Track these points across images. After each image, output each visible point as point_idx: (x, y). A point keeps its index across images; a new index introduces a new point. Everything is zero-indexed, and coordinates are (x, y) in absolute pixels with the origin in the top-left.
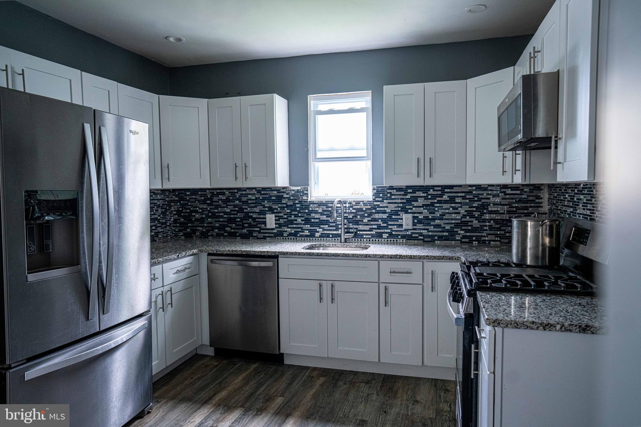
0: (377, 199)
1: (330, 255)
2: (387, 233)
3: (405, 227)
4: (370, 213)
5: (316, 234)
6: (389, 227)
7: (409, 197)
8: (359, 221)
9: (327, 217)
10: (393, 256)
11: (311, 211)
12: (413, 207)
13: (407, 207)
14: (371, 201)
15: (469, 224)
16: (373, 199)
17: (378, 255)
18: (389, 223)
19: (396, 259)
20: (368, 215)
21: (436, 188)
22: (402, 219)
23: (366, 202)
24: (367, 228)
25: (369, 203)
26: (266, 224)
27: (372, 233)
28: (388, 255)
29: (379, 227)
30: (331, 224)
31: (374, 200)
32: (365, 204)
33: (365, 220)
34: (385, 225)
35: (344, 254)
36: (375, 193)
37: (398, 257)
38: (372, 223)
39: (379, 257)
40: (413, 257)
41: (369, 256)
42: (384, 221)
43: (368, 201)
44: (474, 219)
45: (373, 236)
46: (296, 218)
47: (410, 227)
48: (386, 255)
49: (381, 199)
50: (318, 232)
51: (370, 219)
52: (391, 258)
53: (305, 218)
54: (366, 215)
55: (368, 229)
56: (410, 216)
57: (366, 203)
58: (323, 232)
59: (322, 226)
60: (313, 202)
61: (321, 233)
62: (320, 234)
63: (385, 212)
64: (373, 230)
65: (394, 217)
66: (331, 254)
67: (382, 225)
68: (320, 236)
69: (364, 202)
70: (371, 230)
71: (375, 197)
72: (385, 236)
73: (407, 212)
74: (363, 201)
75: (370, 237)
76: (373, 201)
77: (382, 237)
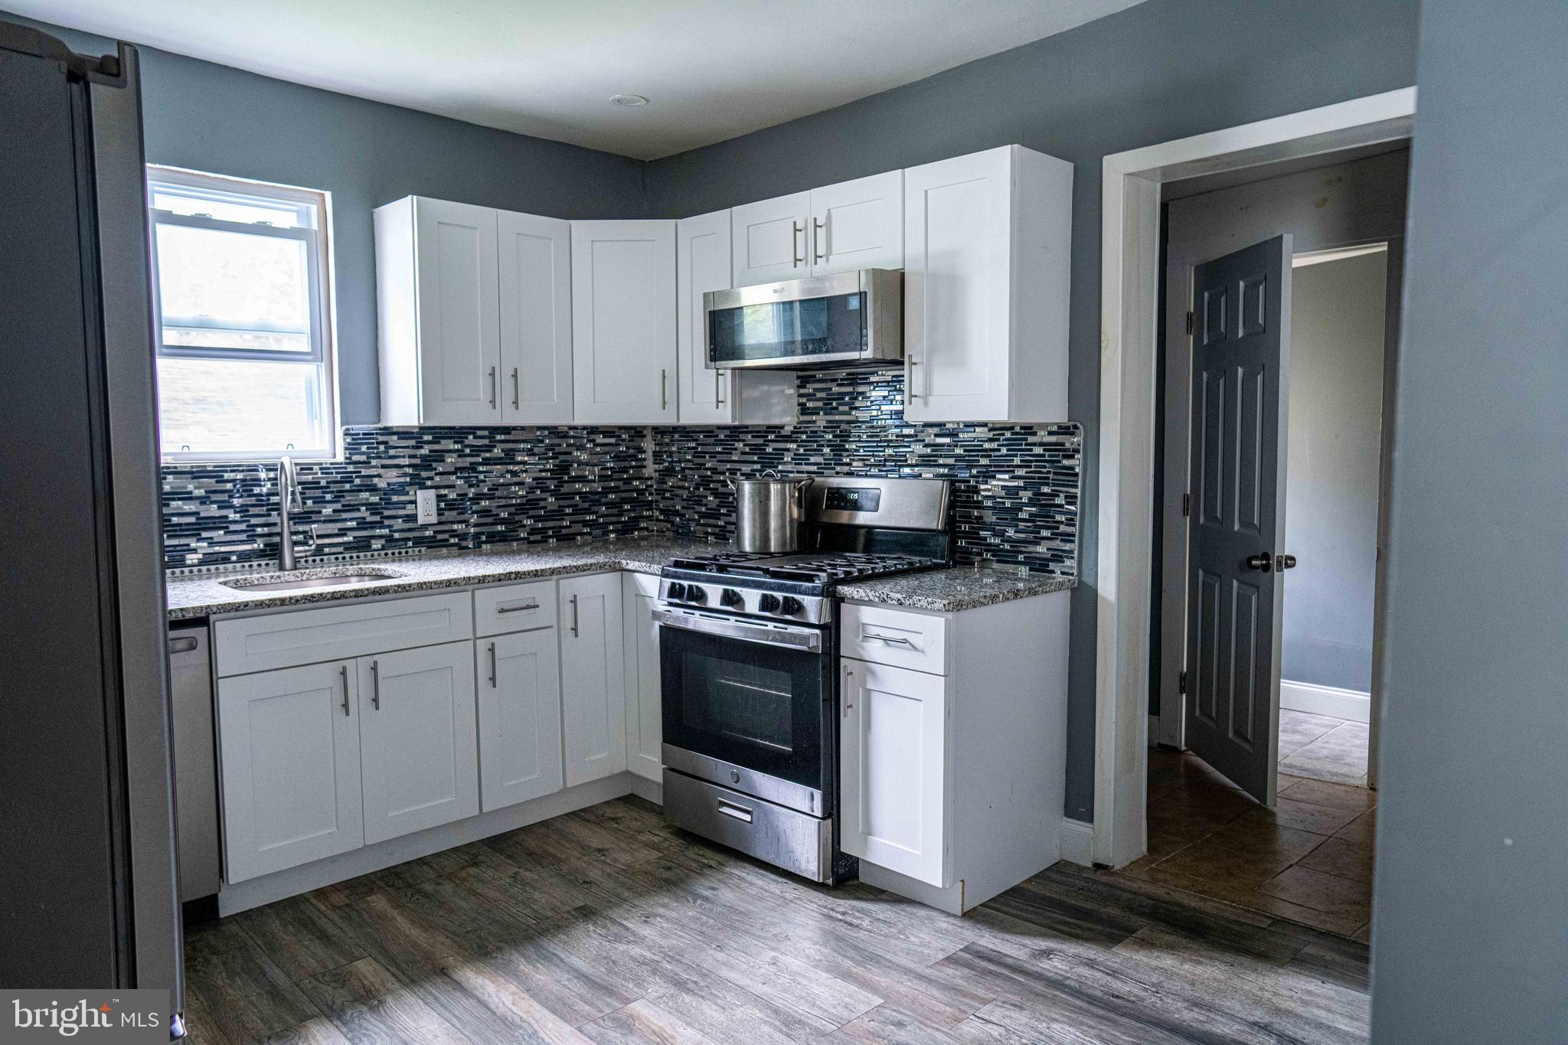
0: (355, 458)
1: (366, 592)
2: (381, 537)
3: (421, 520)
4: (338, 492)
5: (189, 556)
6: (387, 522)
7: (427, 452)
8: (312, 512)
9: (220, 508)
10: (502, 577)
12: (436, 474)
13: (424, 474)
14: (342, 464)
15: (542, 504)
16: (346, 458)
17: (474, 578)
18: (386, 513)
19: (510, 582)
20: (336, 497)
21: (479, 433)
22: (414, 502)
23: (328, 466)
24: (332, 528)
25: (335, 468)
27: (345, 539)
28: (493, 576)
29: (363, 525)
30: (233, 527)
31: (349, 461)
32: (325, 470)
33: (327, 511)
34: (377, 518)
35: (399, 586)
36: (349, 444)
37: (513, 576)
38: (344, 515)
39: (476, 581)
40: (539, 573)
41: (455, 583)
42: (373, 508)
43: (331, 464)
44: (549, 494)
45: (348, 547)
47: (434, 519)
48: (489, 576)
49: (363, 458)
50: (195, 551)
51: (338, 506)
52: (500, 580)
54: (328, 497)
55: (336, 531)
56: (432, 494)
57: (329, 468)
58: (211, 550)
59: (204, 535)
60: (175, 468)
61: (204, 554)
62: (201, 556)
63: (373, 489)
64: (349, 533)
65: (395, 498)
66: (368, 590)
67: (369, 519)
68: (201, 563)
69: (324, 466)
70: (343, 532)
71: (350, 454)
72: (376, 545)
73: (423, 487)
74: (321, 464)
75: (341, 549)
76: (346, 463)
77: (368, 547)
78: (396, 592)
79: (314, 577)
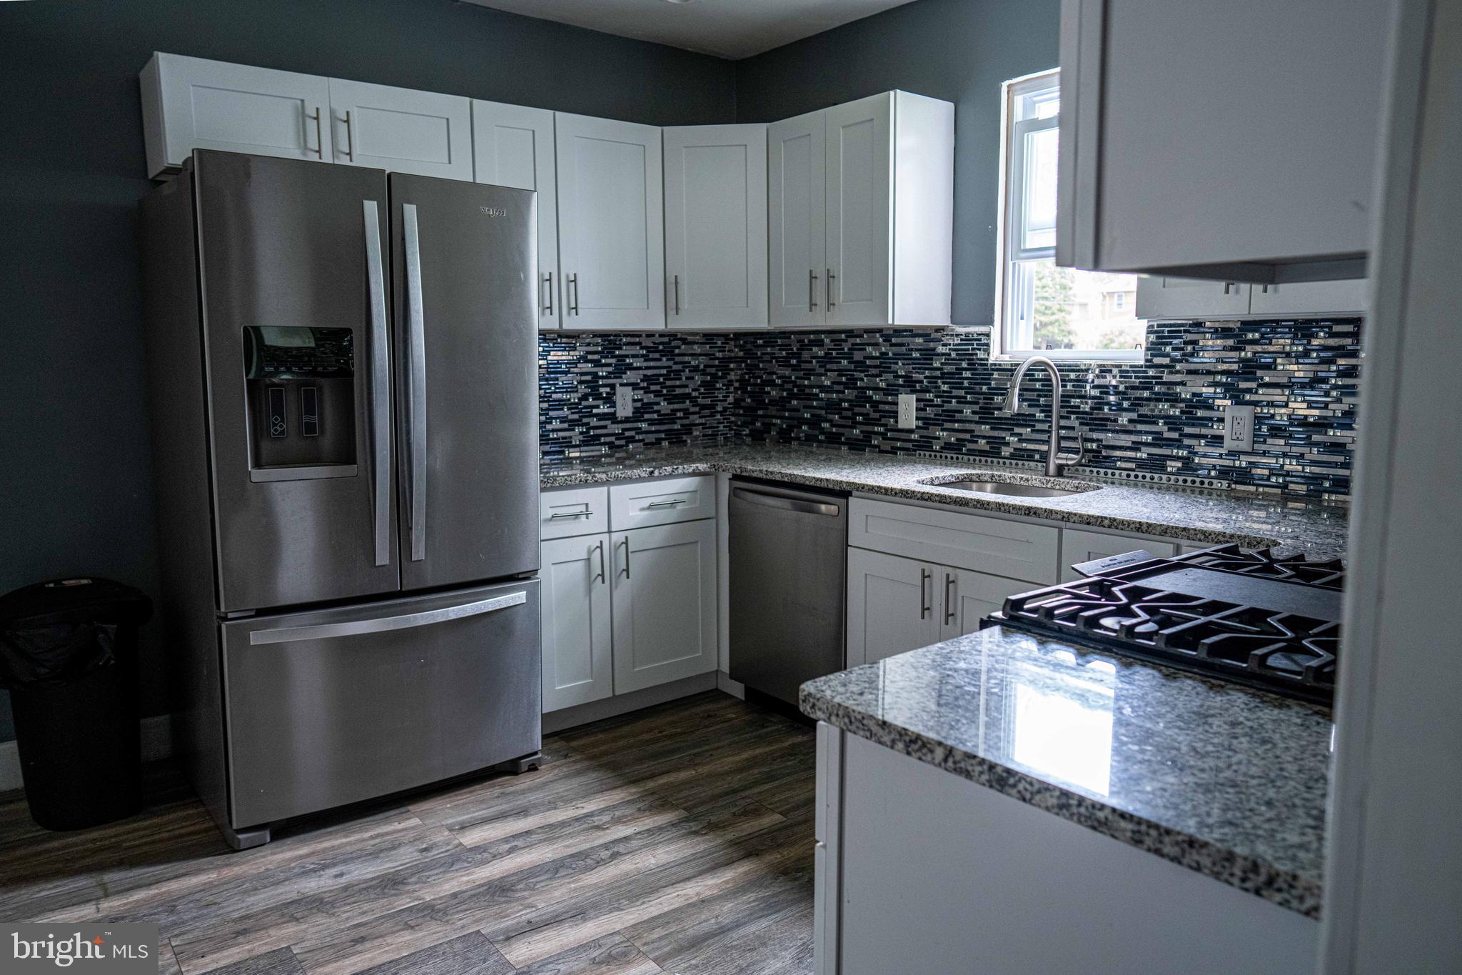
0: (1157, 360)
2: (1178, 458)
3: (1229, 444)
4: (1136, 399)
5: (1004, 448)
6: (1186, 442)
7: (1249, 355)
8: (1107, 420)
9: (1030, 406)
10: (1092, 520)
11: (994, 389)
12: (1260, 386)
13: (1243, 385)
14: (1141, 367)
16: (1147, 361)
17: (1057, 512)
18: (1187, 430)
19: (1101, 529)
20: (1132, 404)
21: (1336, 328)
22: (1221, 420)
23: (1128, 369)
24: (1126, 440)
25: (1134, 372)
26: (897, 417)
27: (1139, 455)
28: (1081, 516)
29: (1159, 440)
30: (1039, 426)
31: (1150, 364)
32: (1124, 374)
33: (1123, 419)
34: (1175, 435)
35: (978, 501)
36: (1153, 343)
37: (1107, 522)
38: (1140, 427)
39: (1060, 517)
40: (1144, 528)
41: (1035, 513)
42: (1172, 423)
43: (1131, 366)
45: (1141, 464)
46: (960, 407)
47: (1244, 445)
48: (1075, 514)
49: (1166, 361)
50: (1008, 444)
51: (1134, 416)
52: (1089, 523)
53: (980, 408)
54: (1126, 404)
55: (1129, 444)
56: (1246, 412)
57: (1128, 372)
58: (1019, 446)
59: (1017, 430)
60: (1000, 365)
61: (1015, 449)
62: (1012, 450)
63: (1174, 399)
64: (1143, 449)
65: (1200, 413)
67: (1166, 435)
68: (1012, 456)
69: (1124, 368)
70: (1136, 447)
71: (1152, 355)
72: (1173, 466)
73: (1239, 402)
74: (1121, 366)
75: (1133, 466)
76: (1146, 367)
77: (1162, 469)
78: (975, 507)
79: (1057, 487)
